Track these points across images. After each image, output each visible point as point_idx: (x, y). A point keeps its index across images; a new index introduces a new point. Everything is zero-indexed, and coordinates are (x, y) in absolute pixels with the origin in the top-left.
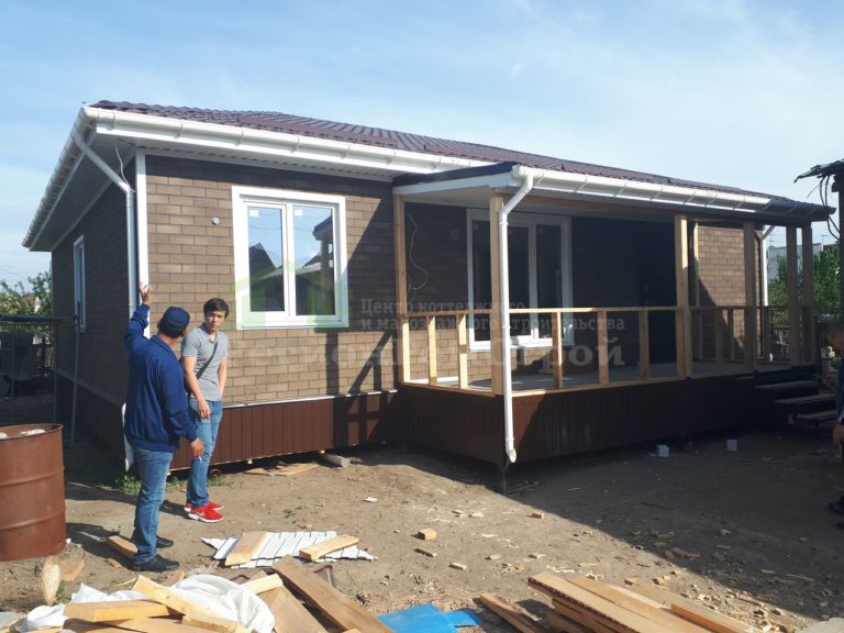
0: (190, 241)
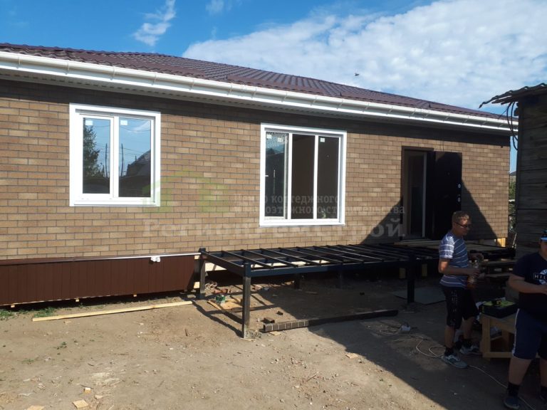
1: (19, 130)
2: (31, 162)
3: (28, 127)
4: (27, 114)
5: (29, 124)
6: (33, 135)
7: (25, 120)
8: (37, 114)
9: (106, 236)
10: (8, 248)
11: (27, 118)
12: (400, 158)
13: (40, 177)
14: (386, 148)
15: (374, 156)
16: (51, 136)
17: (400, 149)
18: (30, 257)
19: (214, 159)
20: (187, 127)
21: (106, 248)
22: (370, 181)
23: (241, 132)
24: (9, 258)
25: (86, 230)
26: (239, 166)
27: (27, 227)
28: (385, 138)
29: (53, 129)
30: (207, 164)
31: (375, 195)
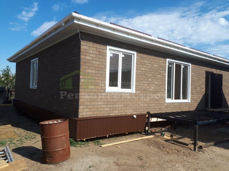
0: (94, 62)
1: (89, 56)
2: (93, 71)
3: (92, 55)
4: (92, 49)
5: (93, 54)
6: (94, 59)
7: (91, 52)
8: (95, 49)
9: (117, 106)
10: (83, 112)
11: (92, 51)
12: (205, 75)
13: (96, 79)
14: (201, 71)
15: (198, 74)
16: (100, 60)
17: (205, 72)
18: (91, 116)
19: (152, 73)
20: (144, 59)
21: (117, 112)
22: (197, 84)
23: (161, 62)
24: (84, 116)
25: (111, 103)
26: (160, 76)
27: (91, 102)
28: (201, 67)
29: (101, 57)
30: (150, 75)
31: (198, 90)
